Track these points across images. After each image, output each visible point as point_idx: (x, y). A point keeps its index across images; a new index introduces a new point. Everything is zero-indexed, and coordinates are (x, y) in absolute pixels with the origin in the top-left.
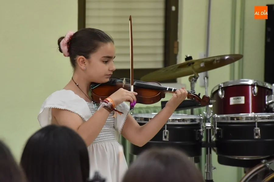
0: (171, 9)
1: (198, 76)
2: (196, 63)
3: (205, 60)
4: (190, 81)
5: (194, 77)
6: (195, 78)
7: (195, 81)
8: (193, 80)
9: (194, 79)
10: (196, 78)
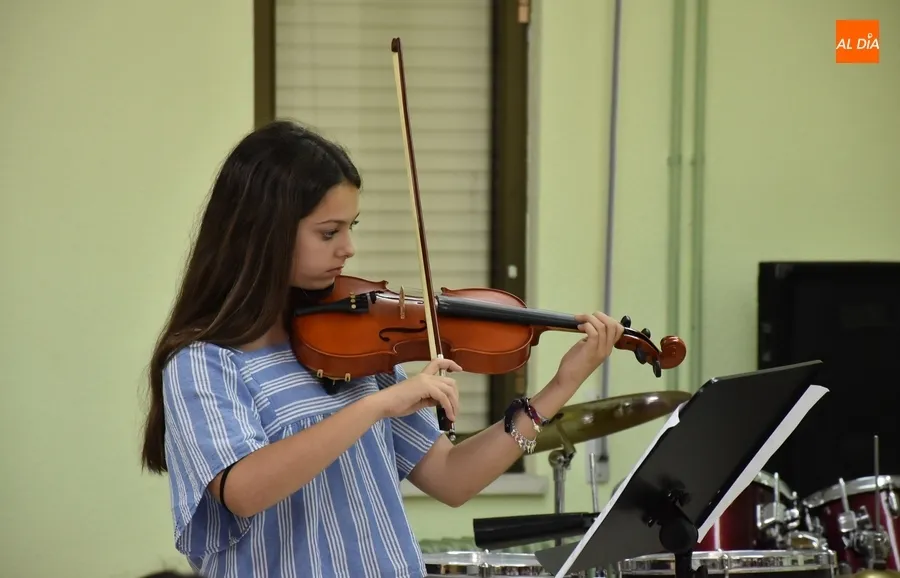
0: (505, 272)
1: (575, 451)
2: (567, 416)
3: (593, 406)
4: (552, 464)
5: (563, 453)
6: (565, 457)
7: (567, 464)
8: (560, 461)
9: (562, 458)
10: (569, 456)
